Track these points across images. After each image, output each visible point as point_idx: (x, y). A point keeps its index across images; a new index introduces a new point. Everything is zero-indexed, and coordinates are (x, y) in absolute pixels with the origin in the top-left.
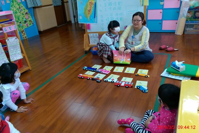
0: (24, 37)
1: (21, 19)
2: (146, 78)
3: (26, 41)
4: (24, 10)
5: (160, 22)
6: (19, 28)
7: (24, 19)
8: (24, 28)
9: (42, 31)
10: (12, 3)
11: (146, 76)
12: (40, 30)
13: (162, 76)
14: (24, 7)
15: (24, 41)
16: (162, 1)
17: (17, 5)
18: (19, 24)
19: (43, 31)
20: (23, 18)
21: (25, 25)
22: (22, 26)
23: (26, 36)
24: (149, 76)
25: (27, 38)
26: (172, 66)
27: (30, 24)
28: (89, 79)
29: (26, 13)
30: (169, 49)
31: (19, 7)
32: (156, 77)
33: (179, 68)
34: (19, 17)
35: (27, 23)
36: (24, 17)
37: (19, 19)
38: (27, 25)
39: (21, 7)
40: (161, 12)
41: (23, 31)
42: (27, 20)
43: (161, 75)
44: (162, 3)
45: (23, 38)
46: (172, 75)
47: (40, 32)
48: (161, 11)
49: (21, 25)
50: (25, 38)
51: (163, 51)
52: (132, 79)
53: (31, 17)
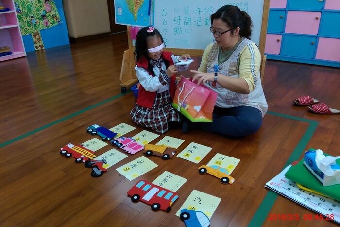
1: (34, 10)
2: (223, 186)
3: (40, 53)
7: (42, 11)
9: (74, 38)
11: (225, 180)
12: (72, 36)
19: (77, 38)
20: (38, 10)
22: (35, 25)
24: (232, 181)
25: (44, 48)
26: (305, 163)
28: (81, 161)
29: (47, 1)
33: (322, 175)
34: (31, 6)
35: (46, 20)
36: (41, 7)
37: (29, 10)
38: (46, 23)
40: (317, 19)
42: (47, 14)
43: (268, 184)
47: (72, 40)
49: (34, 22)
50: (40, 48)
51: (301, 111)
53: (56, 8)
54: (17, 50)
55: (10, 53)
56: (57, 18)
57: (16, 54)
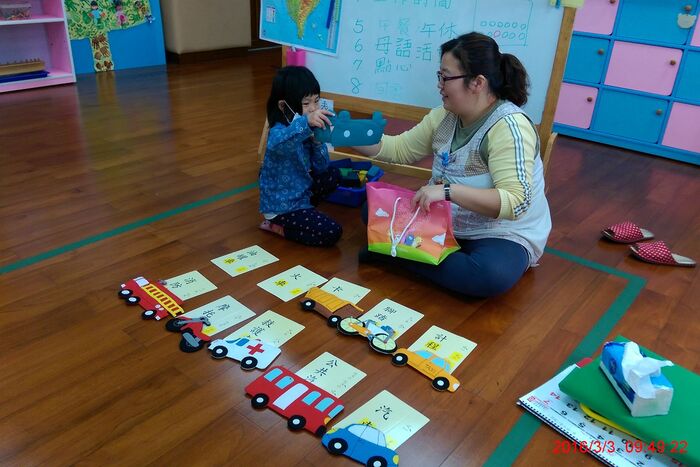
0: (101, 62)
2: (434, 394)
3: (104, 78)
5: (660, 108)
6: (84, 25)
8: (105, 30)
9: (176, 54)
11: (441, 383)
12: (171, 48)
13: (523, 408)
15: (100, 77)
16: (687, 11)
18: (87, 7)
19: (182, 54)
21: (114, 16)
22: (99, 21)
23: (108, 59)
24: (455, 385)
25: (112, 68)
26: (602, 364)
27: (136, 18)
30: (645, 249)
32: (490, 405)
33: (631, 394)
35: (122, 12)
38: (122, 17)
40: (673, 63)
41: (102, 39)
42: (125, 0)
43: (524, 399)
44: (685, 20)
45: (98, 65)
46: (587, 417)
47: (171, 56)
48: (677, 56)
49: (97, 14)
50: (105, 68)
51: (614, 253)
52: (361, 375)
54: (59, 67)
55: (43, 74)
56: (144, 10)
57: (56, 77)
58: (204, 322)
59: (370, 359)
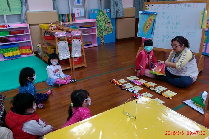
1: (103, 27)
3: (103, 45)
4: (107, 20)
6: (99, 34)
10: (99, 13)
11: (168, 98)
12: (117, 38)
13: (184, 103)
14: (108, 17)
17: (103, 15)
18: (100, 30)
19: (119, 39)
20: (105, 26)
21: (105, 32)
22: (103, 33)
23: (104, 41)
24: (171, 99)
27: (110, 32)
28: (116, 85)
29: (109, 22)
31: (103, 16)
33: (203, 100)
34: (102, 25)
35: (107, 31)
37: (101, 27)
39: (105, 17)
41: (103, 37)
42: (108, 28)
43: (184, 101)
46: (196, 105)
47: (117, 40)
49: (102, 31)
50: (103, 43)
52: (153, 96)
53: (112, 26)
54: (94, 43)
55: (91, 44)
56: (112, 30)
57: (94, 45)
58: (125, 86)
59: (155, 94)
